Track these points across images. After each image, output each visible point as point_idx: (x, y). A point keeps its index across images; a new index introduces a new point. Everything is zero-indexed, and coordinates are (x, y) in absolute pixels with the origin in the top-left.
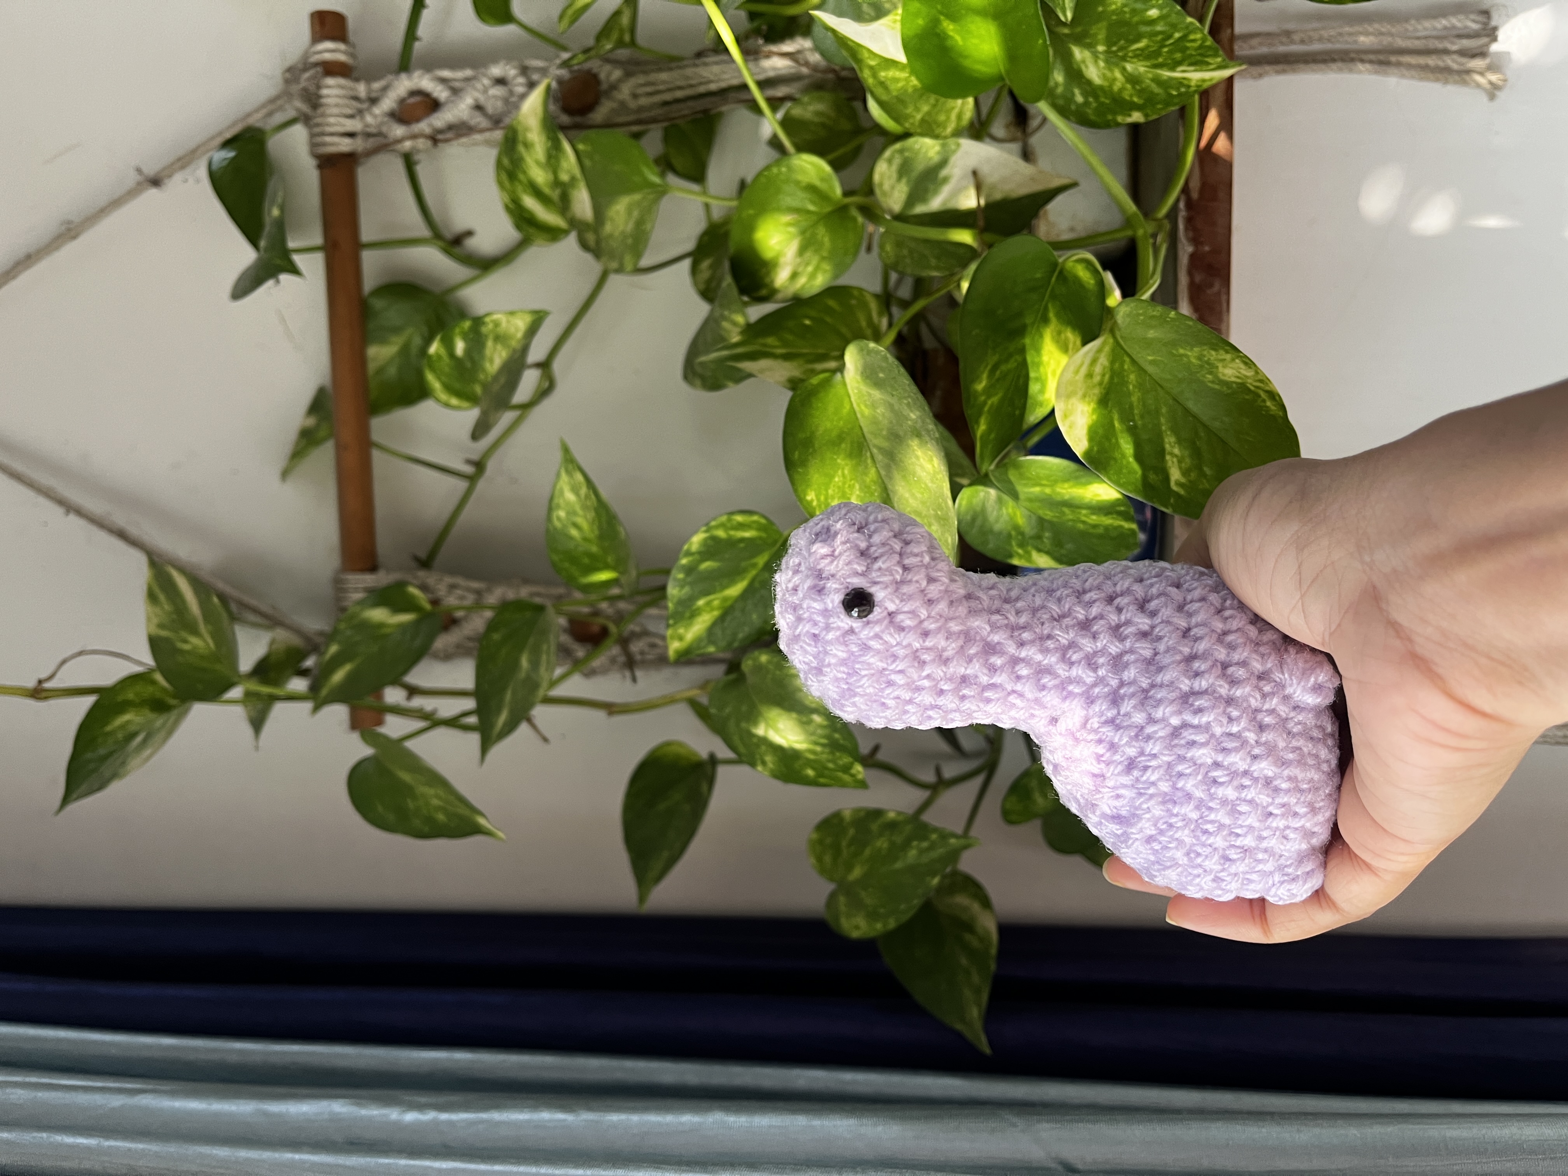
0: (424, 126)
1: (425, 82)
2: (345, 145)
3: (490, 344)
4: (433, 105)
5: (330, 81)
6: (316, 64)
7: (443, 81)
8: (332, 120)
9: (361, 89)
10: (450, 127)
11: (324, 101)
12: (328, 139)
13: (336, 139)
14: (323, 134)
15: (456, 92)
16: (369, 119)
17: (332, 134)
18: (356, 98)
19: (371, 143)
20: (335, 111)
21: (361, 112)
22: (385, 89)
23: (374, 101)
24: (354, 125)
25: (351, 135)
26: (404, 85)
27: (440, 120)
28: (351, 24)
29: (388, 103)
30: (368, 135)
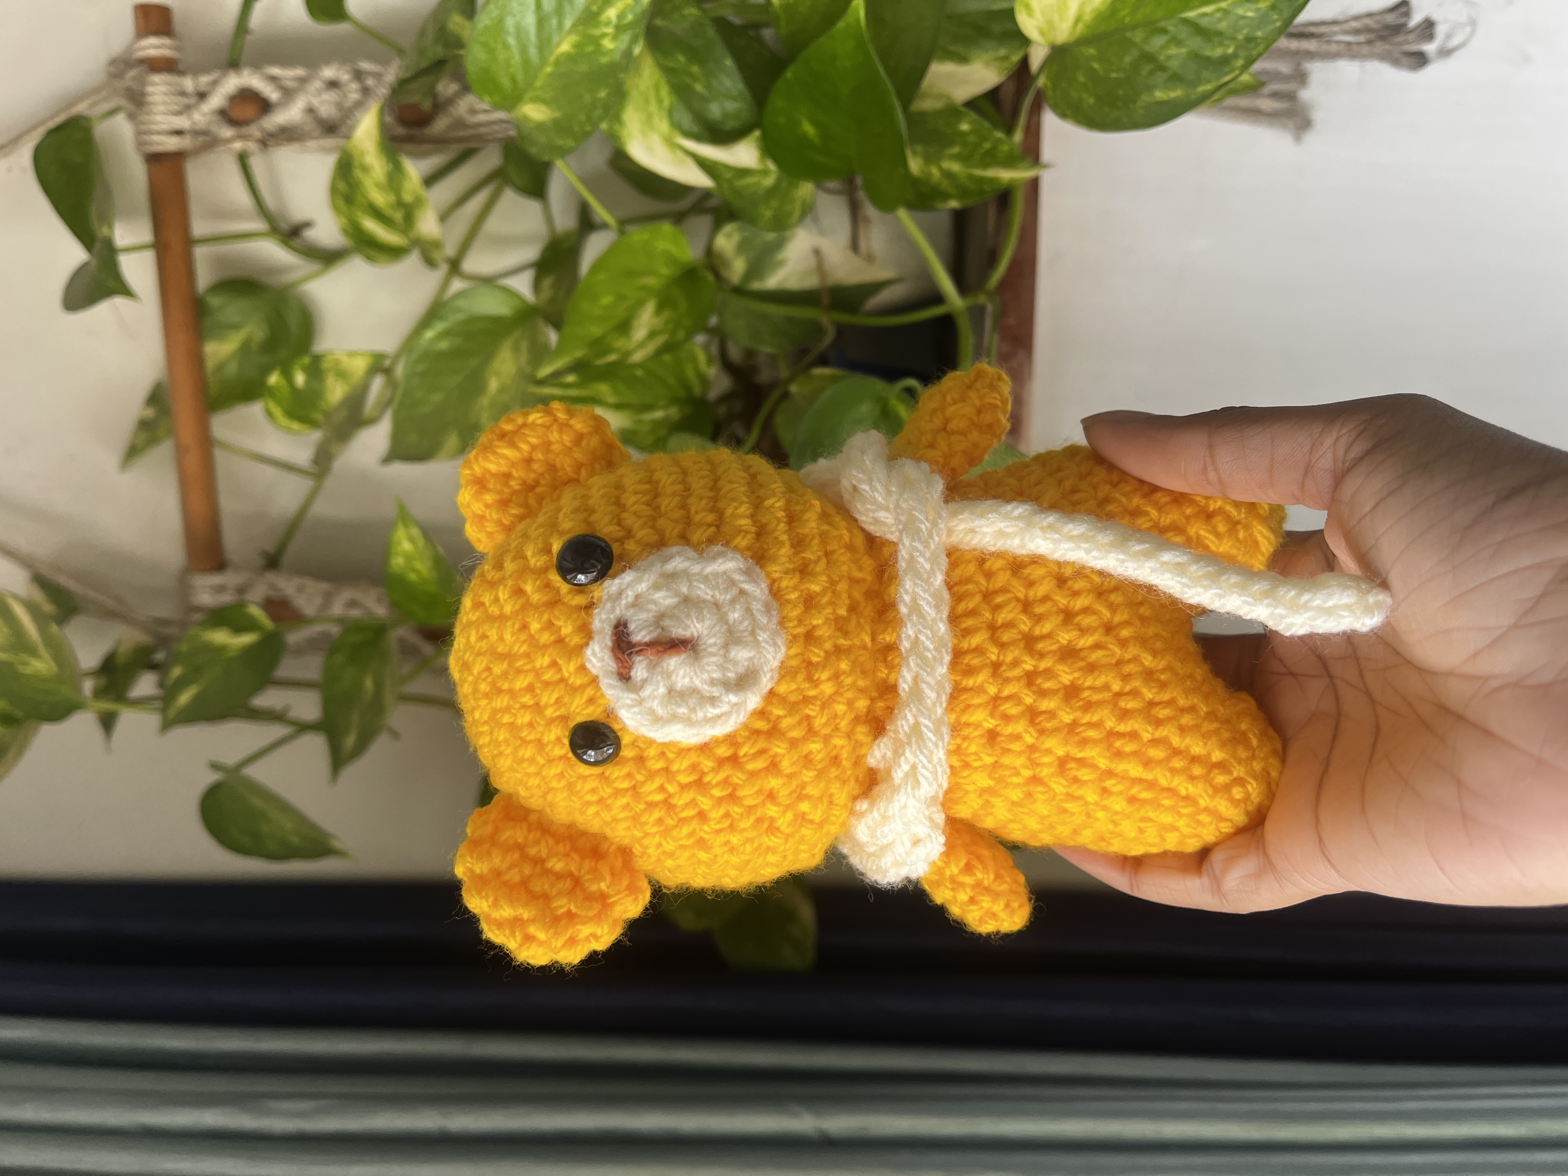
0: (254, 130)
1: (255, 81)
2: (172, 144)
3: (330, 379)
4: (265, 106)
5: (156, 78)
6: (141, 61)
7: (273, 79)
8: (159, 118)
9: (188, 83)
10: (283, 130)
11: (150, 99)
12: (155, 138)
13: (162, 138)
14: (149, 132)
15: (288, 94)
16: (197, 116)
17: (159, 133)
18: (183, 94)
19: (198, 141)
20: (161, 108)
21: (188, 108)
22: (215, 83)
23: (202, 96)
24: (182, 122)
25: (179, 133)
26: (232, 83)
27: (271, 122)
29: (216, 101)
30: (196, 133)
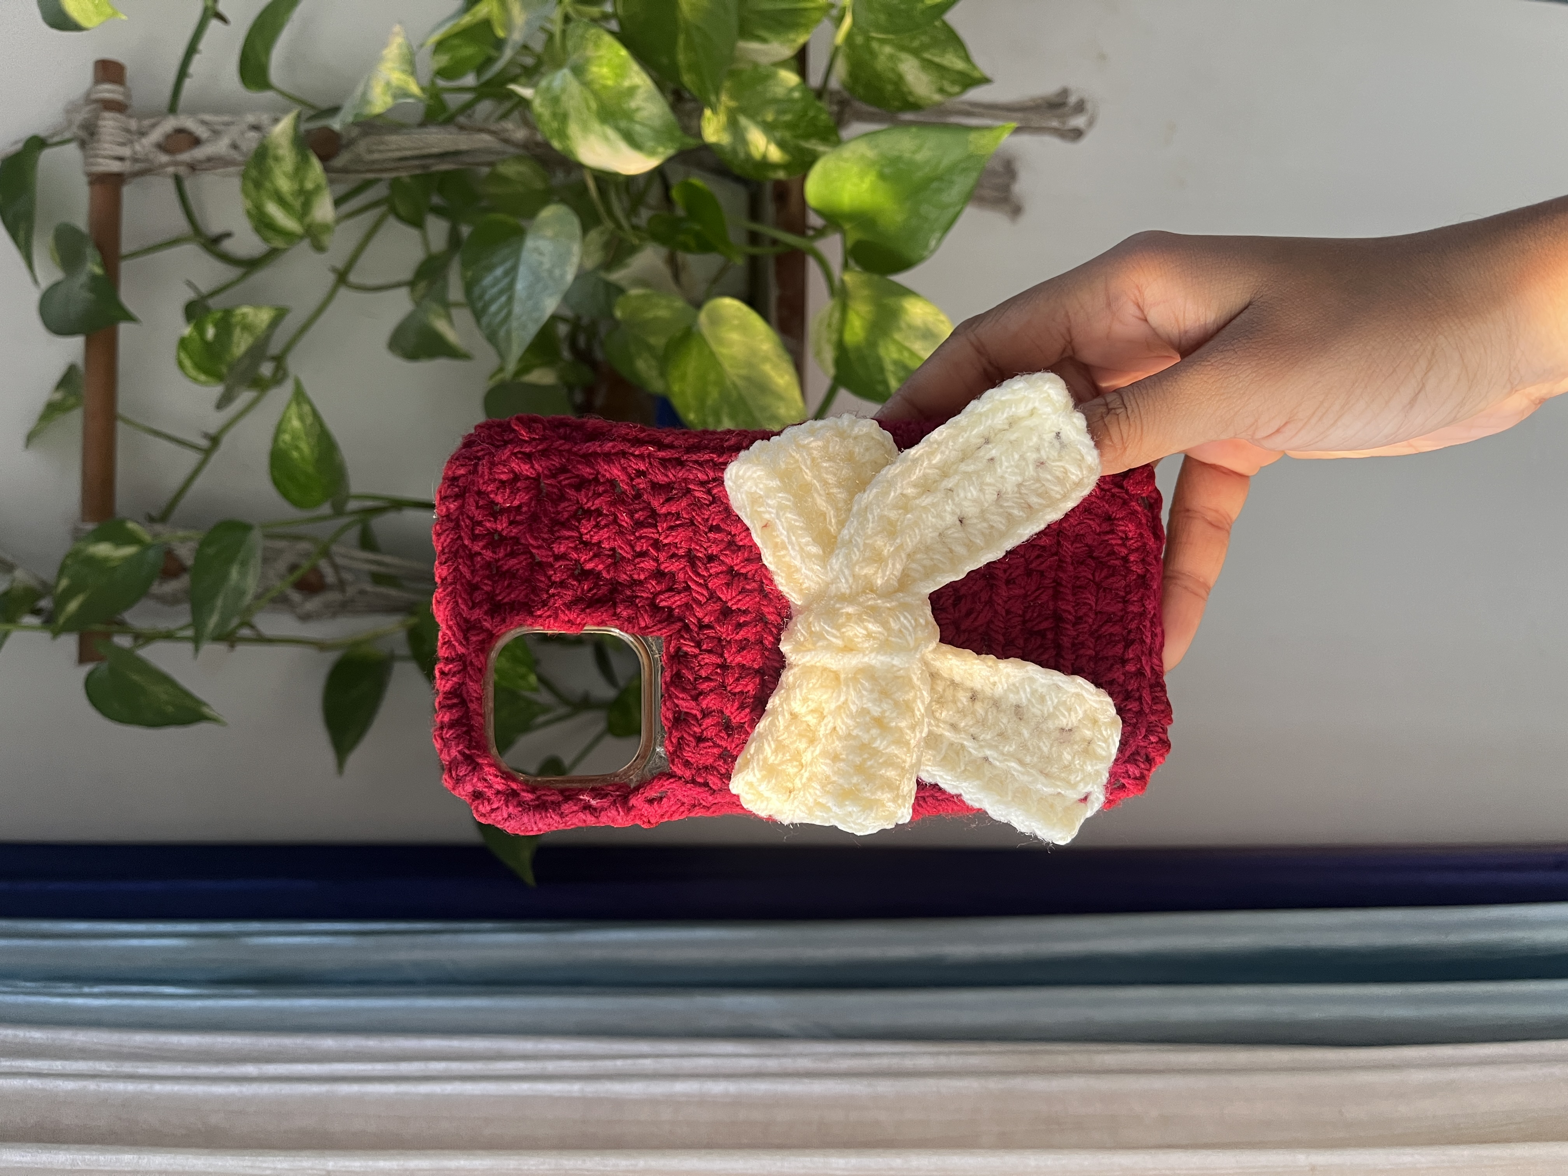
0: (185, 157)
1: (189, 123)
2: (115, 167)
3: (237, 332)
4: (196, 142)
5: (107, 115)
6: (97, 101)
7: (203, 123)
8: (106, 146)
9: (133, 124)
10: (209, 159)
11: (102, 130)
12: (101, 160)
13: (108, 161)
14: (96, 156)
15: (216, 133)
16: (138, 147)
17: (105, 157)
18: (128, 131)
19: (138, 166)
20: (108, 138)
21: (131, 142)
22: (154, 126)
23: (142, 134)
24: (126, 151)
25: (121, 159)
26: (170, 124)
27: (199, 153)
28: (129, 73)
29: (156, 135)
30: (135, 160)
